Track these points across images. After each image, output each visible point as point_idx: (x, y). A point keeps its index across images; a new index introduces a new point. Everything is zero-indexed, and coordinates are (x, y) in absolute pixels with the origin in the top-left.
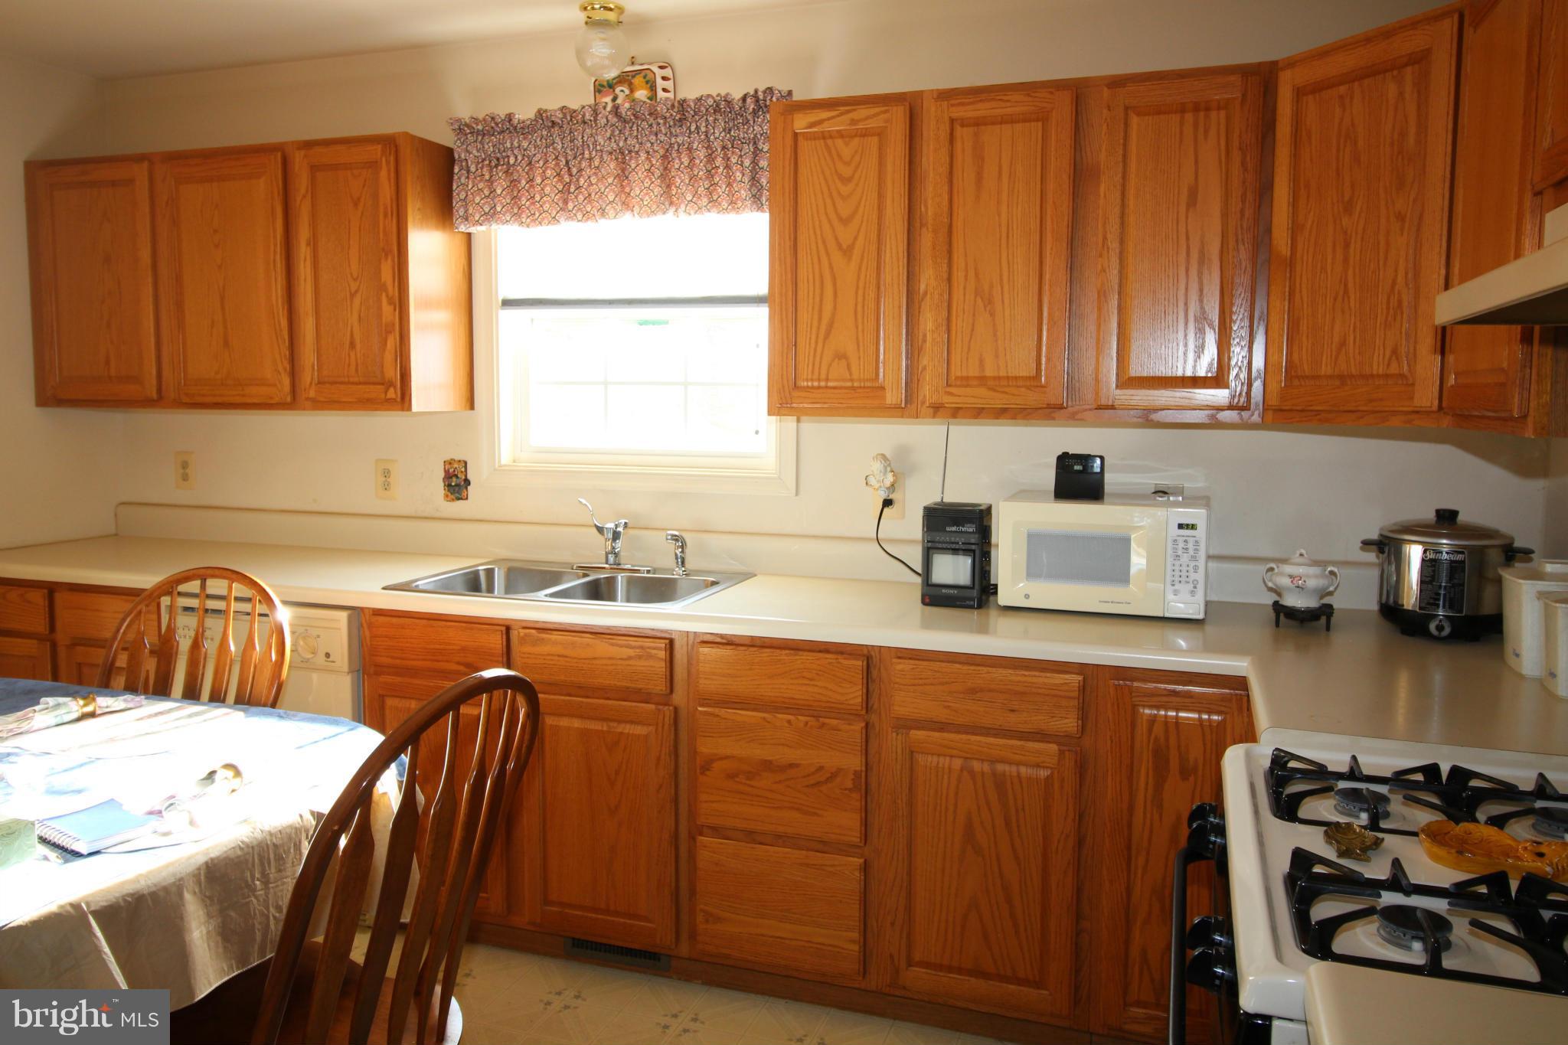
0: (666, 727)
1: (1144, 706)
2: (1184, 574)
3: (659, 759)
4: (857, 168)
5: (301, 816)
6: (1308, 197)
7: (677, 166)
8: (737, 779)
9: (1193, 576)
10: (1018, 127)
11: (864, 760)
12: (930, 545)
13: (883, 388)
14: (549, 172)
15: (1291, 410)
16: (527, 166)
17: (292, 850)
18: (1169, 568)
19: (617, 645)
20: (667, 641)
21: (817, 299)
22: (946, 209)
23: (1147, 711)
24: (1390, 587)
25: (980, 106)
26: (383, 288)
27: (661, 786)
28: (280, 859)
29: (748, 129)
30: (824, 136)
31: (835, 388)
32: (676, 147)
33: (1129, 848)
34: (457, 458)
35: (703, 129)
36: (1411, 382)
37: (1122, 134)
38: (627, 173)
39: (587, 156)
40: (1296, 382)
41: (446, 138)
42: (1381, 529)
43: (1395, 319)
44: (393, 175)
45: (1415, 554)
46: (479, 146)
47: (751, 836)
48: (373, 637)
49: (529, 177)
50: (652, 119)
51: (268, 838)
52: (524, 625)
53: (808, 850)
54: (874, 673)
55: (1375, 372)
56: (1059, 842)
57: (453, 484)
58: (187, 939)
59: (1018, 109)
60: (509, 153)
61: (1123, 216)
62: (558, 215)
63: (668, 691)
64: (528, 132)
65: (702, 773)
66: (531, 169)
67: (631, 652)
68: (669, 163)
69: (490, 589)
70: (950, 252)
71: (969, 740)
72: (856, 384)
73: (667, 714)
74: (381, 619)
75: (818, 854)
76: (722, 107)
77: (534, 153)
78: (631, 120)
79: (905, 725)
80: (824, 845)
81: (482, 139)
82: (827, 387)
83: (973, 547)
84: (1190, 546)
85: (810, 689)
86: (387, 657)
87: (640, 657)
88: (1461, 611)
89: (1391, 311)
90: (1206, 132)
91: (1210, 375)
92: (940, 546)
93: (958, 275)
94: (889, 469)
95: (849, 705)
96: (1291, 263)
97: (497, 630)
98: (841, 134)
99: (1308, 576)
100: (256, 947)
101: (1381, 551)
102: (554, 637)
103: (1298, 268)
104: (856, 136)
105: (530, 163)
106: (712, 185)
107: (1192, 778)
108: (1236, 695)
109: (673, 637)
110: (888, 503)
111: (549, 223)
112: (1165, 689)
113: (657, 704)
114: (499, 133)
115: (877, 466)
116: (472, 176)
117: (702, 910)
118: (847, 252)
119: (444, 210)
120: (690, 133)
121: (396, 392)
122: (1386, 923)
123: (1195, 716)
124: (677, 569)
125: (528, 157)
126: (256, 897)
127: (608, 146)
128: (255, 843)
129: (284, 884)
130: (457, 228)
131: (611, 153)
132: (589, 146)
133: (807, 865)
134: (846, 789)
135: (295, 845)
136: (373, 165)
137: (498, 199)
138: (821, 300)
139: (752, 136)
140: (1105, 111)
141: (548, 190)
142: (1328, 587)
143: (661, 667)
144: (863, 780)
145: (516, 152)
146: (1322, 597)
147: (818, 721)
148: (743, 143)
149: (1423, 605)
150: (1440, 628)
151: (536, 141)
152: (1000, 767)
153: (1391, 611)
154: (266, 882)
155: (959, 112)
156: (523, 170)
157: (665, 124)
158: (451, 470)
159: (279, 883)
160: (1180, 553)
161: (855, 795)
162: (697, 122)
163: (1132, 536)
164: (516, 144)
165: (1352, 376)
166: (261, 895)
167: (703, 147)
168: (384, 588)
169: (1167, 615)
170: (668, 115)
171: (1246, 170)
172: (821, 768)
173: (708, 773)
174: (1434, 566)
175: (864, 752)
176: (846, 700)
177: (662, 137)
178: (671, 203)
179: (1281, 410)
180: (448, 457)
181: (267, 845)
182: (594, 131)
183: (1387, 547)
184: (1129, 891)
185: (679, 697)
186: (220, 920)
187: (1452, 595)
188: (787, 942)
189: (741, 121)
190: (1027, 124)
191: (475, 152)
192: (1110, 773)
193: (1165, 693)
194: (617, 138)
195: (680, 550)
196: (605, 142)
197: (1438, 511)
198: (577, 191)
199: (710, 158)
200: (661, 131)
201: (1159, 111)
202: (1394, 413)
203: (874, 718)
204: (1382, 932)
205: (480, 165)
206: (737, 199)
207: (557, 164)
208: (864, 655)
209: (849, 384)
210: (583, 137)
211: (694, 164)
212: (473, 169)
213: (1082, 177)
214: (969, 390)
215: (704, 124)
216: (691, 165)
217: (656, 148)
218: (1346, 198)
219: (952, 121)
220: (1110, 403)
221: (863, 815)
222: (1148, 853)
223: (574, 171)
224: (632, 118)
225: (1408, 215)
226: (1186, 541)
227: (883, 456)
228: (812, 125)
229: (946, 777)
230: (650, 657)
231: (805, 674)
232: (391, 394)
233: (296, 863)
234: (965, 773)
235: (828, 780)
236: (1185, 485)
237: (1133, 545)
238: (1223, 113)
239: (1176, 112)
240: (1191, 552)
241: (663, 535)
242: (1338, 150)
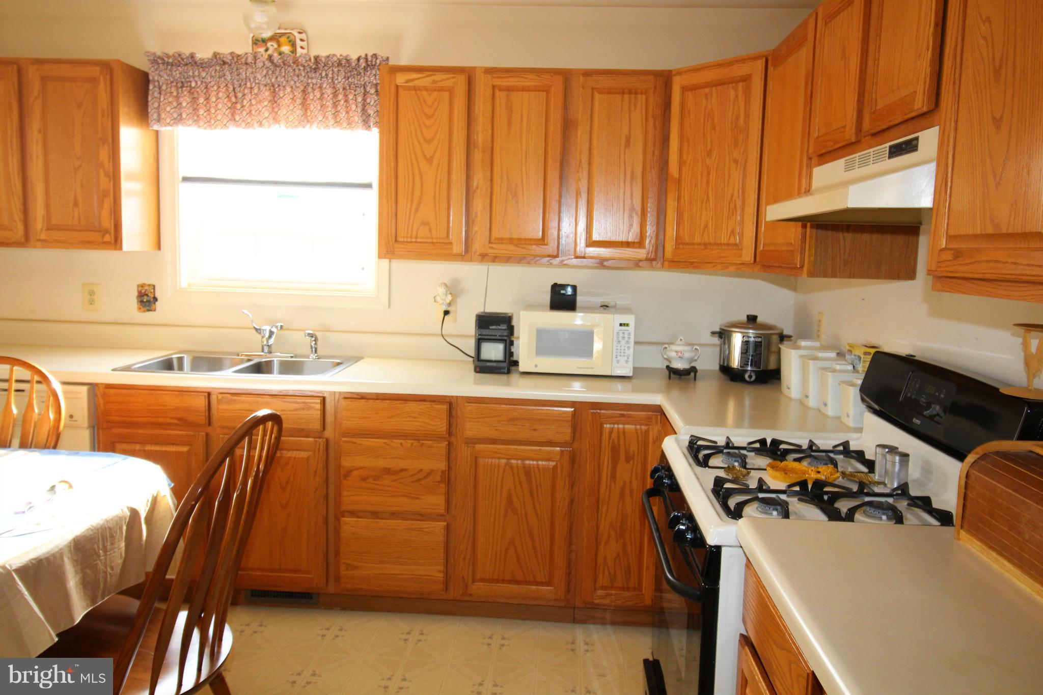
0: (321, 451)
1: (607, 424)
2: (622, 351)
3: (316, 472)
4: (436, 110)
5: (122, 510)
6: (688, 146)
7: (311, 98)
8: (368, 481)
9: (627, 352)
10: (533, 94)
11: (447, 464)
12: (480, 337)
13: (451, 243)
14: (221, 95)
15: (678, 261)
16: (204, 89)
17: (118, 531)
18: (615, 348)
19: (288, 402)
20: (322, 398)
21: (411, 188)
22: (490, 139)
23: (608, 426)
24: (725, 357)
25: (511, 79)
26: (102, 165)
27: (317, 490)
28: (112, 537)
29: (360, 78)
30: (415, 89)
31: (421, 242)
32: (311, 86)
33: (598, 502)
34: (147, 282)
35: (330, 76)
36: (740, 248)
37: (590, 103)
38: (276, 99)
39: (248, 85)
40: (681, 246)
41: (143, 65)
42: (721, 325)
43: (733, 215)
44: (108, 88)
45: (737, 339)
46: (169, 72)
47: (375, 515)
48: (106, 403)
49: (206, 97)
50: (295, 66)
51: (106, 523)
52: (221, 391)
53: (412, 520)
54: (454, 413)
55: (722, 242)
56: (560, 502)
57: (145, 300)
58: (68, 586)
59: (533, 84)
60: (191, 79)
61: (590, 149)
62: (228, 123)
63: (322, 429)
64: (205, 67)
65: (345, 479)
66: (207, 91)
67: (297, 406)
68: (306, 95)
69: (181, 368)
70: (492, 164)
71: (510, 448)
72: (435, 241)
73: (322, 443)
74: (112, 391)
75: (419, 522)
76: (343, 63)
77: (210, 81)
78: (280, 65)
79: (472, 442)
80: (422, 516)
81: (171, 68)
82: (416, 242)
83: (505, 338)
84: (626, 336)
85: (415, 423)
86: (118, 416)
87: (303, 409)
88: (760, 368)
89: (731, 211)
90: (635, 106)
91: (636, 241)
92: (486, 337)
93: (497, 178)
94: (448, 292)
95: (438, 431)
96: (679, 181)
97: (202, 395)
98: (426, 89)
99: (685, 352)
100: (100, 593)
101: (720, 337)
102: (243, 398)
103: (683, 185)
104: (435, 90)
105: (206, 88)
106: (336, 112)
107: (631, 462)
108: (654, 415)
109: (325, 395)
110: (446, 313)
111: (222, 128)
112: (618, 414)
113: (314, 438)
114: (184, 65)
115: (441, 290)
116: (163, 93)
117: (344, 563)
118: (430, 160)
119: (143, 113)
120: (322, 77)
121: (111, 237)
122: (761, 504)
123: (633, 427)
124: (312, 355)
125: (206, 83)
126: (100, 560)
127: (264, 81)
128: (99, 526)
129: (114, 552)
130: (151, 127)
131: (266, 86)
132: (250, 80)
133: (412, 529)
134: (436, 482)
135: (120, 528)
136: (94, 81)
137: (183, 109)
138: (413, 188)
139: (363, 83)
140: (581, 89)
141: (220, 106)
142: (695, 357)
143: (317, 414)
144: (447, 475)
145: (197, 79)
146: (691, 362)
147: (419, 442)
148: (356, 87)
149: (742, 365)
150: (750, 377)
151: (211, 73)
152: (527, 462)
153: (726, 369)
154: (105, 551)
155: (497, 82)
156: (202, 92)
157: (304, 70)
158: (143, 291)
159: (112, 552)
160: (620, 339)
161: (442, 485)
162: (326, 71)
163: (595, 330)
164: (196, 73)
165: (711, 244)
166: (103, 559)
167: (330, 87)
168: (113, 370)
169: (613, 374)
170: (306, 64)
171: (655, 129)
172: (421, 470)
173: (348, 478)
174: (747, 344)
175: (447, 459)
176: (437, 429)
177: (302, 78)
178: (308, 121)
179: (673, 261)
180: (141, 282)
181: (105, 528)
182: (254, 70)
183: (724, 335)
184: (598, 526)
185: (328, 433)
186: (81, 575)
187: (756, 359)
188: (399, 576)
189: (356, 73)
190: (537, 93)
191: (165, 76)
192: (588, 462)
193: (618, 415)
194: (271, 76)
195: (314, 342)
196: (262, 78)
197: (748, 316)
198: (242, 109)
199: (335, 94)
200: (301, 74)
201: (610, 92)
202: (732, 264)
203: (453, 439)
204: (759, 509)
205: (170, 86)
206: (352, 122)
207: (227, 90)
208: (447, 402)
209: (430, 241)
210: (246, 73)
211: (323, 98)
212: (164, 87)
213: (568, 126)
214: (502, 246)
215: (331, 73)
216: (322, 98)
217: (298, 85)
218: (708, 149)
219: (494, 87)
220: (583, 255)
221: (447, 497)
222: (608, 504)
223: (240, 95)
224: (282, 64)
225: (740, 160)
226: (623, 333)
227: (445, 284)
228: (408, 81)
229: (496, 470)
230: (310, 408)
231: (411, 415)
232: (107, 238)
233: (120, 539)
234: (507, 467)
235: (425, 477)
236: (617, 302)
237: (595, 337)
238: (644, 96)
239: (619, 93)
240: (626, 339)
241: (302, 333)
242: (704, 123)
